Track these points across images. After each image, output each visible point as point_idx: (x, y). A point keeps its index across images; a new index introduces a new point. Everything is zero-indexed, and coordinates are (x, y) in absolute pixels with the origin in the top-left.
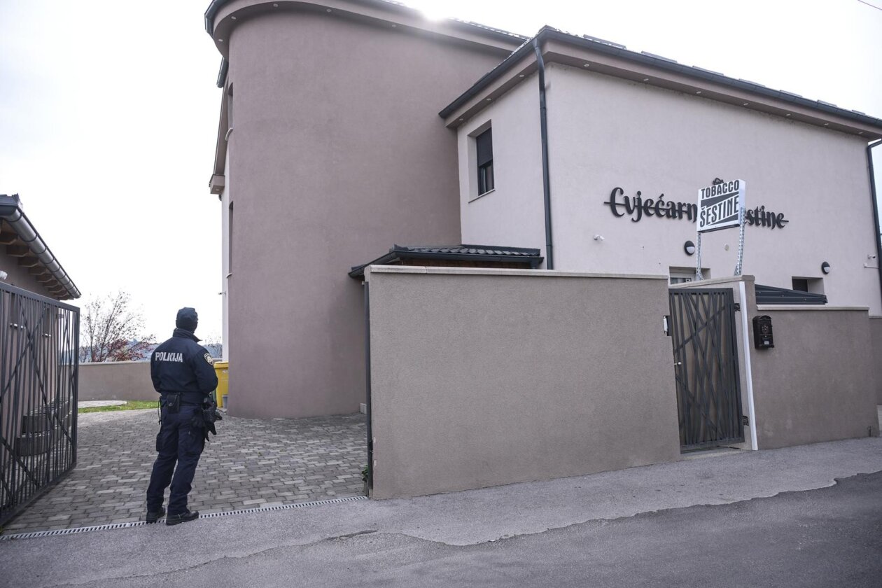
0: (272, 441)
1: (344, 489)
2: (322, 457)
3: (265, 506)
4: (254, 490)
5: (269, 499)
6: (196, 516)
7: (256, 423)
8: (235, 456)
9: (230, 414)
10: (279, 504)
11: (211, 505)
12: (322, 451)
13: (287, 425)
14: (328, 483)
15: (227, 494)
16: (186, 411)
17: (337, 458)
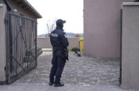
0: (94, 64)
1: (112, 83)
2: (109, 72)
3: (85, 85)
4: (83, 80)
5: (87, 83)
6: (63, 85)
7: (91, 58)
8: (81, 68)
9: (84, 55)
10: (89, 85)
11: (68, 82)
12: (109, 69)
13: (100, 60)
14: (107, 81)
15: (75, 80)
16: (59, 52)
17: (113, 72)
